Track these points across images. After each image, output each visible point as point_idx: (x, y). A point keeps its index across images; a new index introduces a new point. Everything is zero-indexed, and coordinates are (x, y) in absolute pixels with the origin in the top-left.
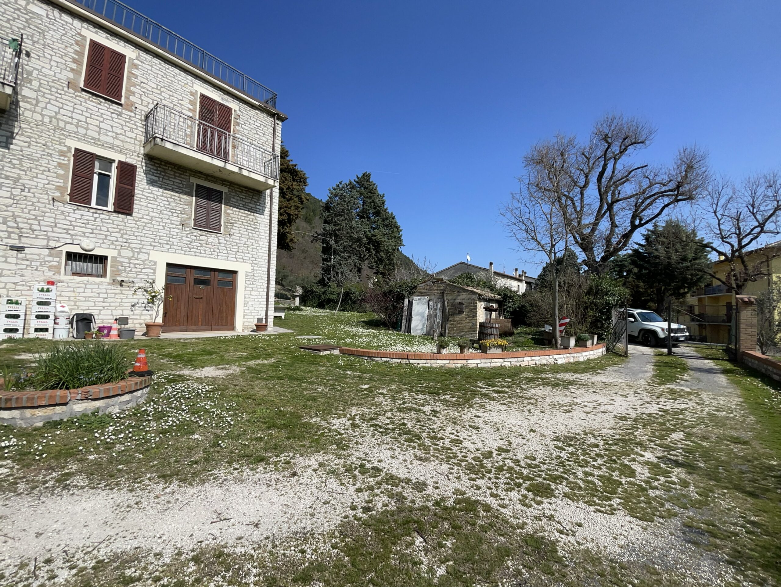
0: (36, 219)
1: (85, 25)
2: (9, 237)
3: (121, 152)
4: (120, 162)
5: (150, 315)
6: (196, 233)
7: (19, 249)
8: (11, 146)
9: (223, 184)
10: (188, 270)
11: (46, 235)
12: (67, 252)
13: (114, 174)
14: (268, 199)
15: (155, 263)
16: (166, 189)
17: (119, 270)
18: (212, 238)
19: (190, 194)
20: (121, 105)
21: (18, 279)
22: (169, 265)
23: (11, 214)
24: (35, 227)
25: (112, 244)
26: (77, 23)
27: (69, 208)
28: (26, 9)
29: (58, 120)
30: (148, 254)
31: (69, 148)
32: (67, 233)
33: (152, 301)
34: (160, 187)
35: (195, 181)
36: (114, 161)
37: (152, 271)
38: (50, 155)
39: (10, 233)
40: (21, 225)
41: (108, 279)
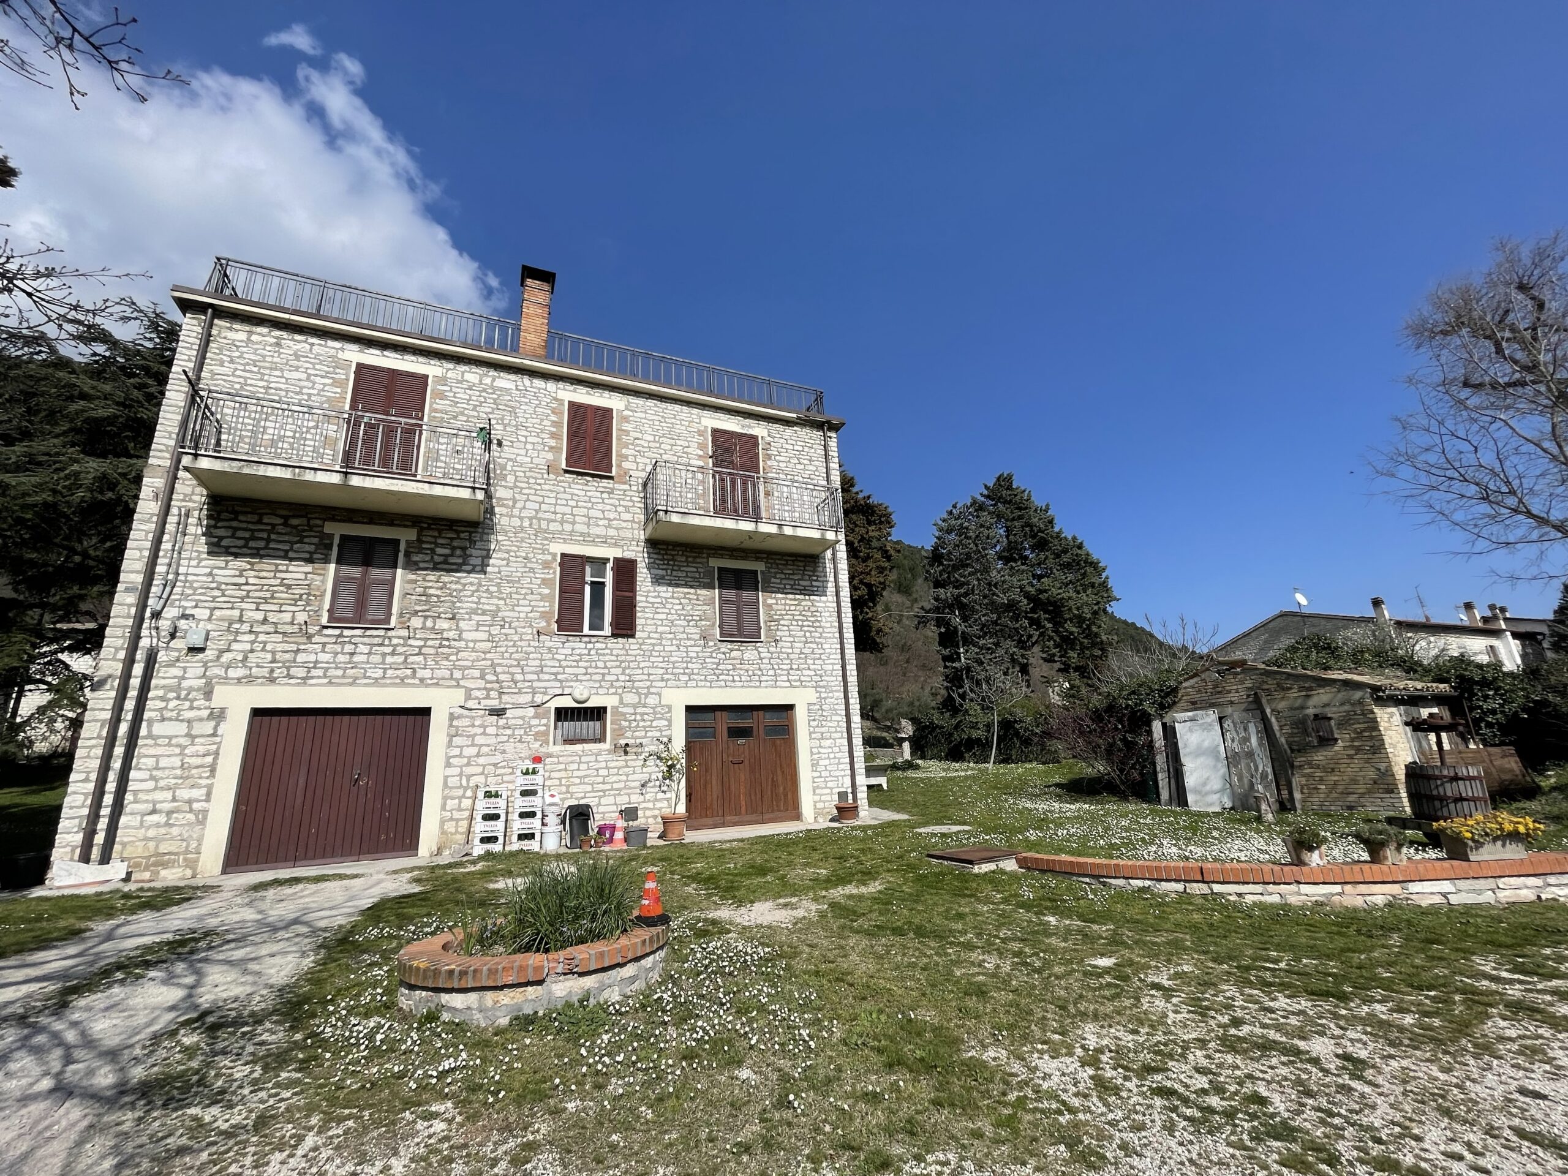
0: (518, 665)
1: (561, 385)
2: (488, 697)
3: (616, 545)
4: (617, 560)
5: (668, 800)
6: (725, 647)
7: (498, 712)
8: (489, 569)
9: (757, 559)
10: (718, 713)
11: (530, 687)
12: (556, 709)
13: (609, 579)
14: (829, 566)
15: (669, 707)
16: (678, 586)
17: (621, 728)
18: (749, 653)
19: (710, 586)
20: (611, 478)
21: (498, 758)
22: (690, 709)
23: (489, 663)
24: (519, 677)
25: (612, 686)
26: (551, 386)
27: (555, 642)
28: (492, 387)
29: (539, 519)
30: (659, 694)
31: (554, 555)
32: (556, 680)
33: (668, 776)
34: (669, 585)
35: (716, 563)
36: (608, 560)
37: (666, 723)
38: (532, 570)
39: (488, 690)
40: (502, 677)
41: (606, 746)
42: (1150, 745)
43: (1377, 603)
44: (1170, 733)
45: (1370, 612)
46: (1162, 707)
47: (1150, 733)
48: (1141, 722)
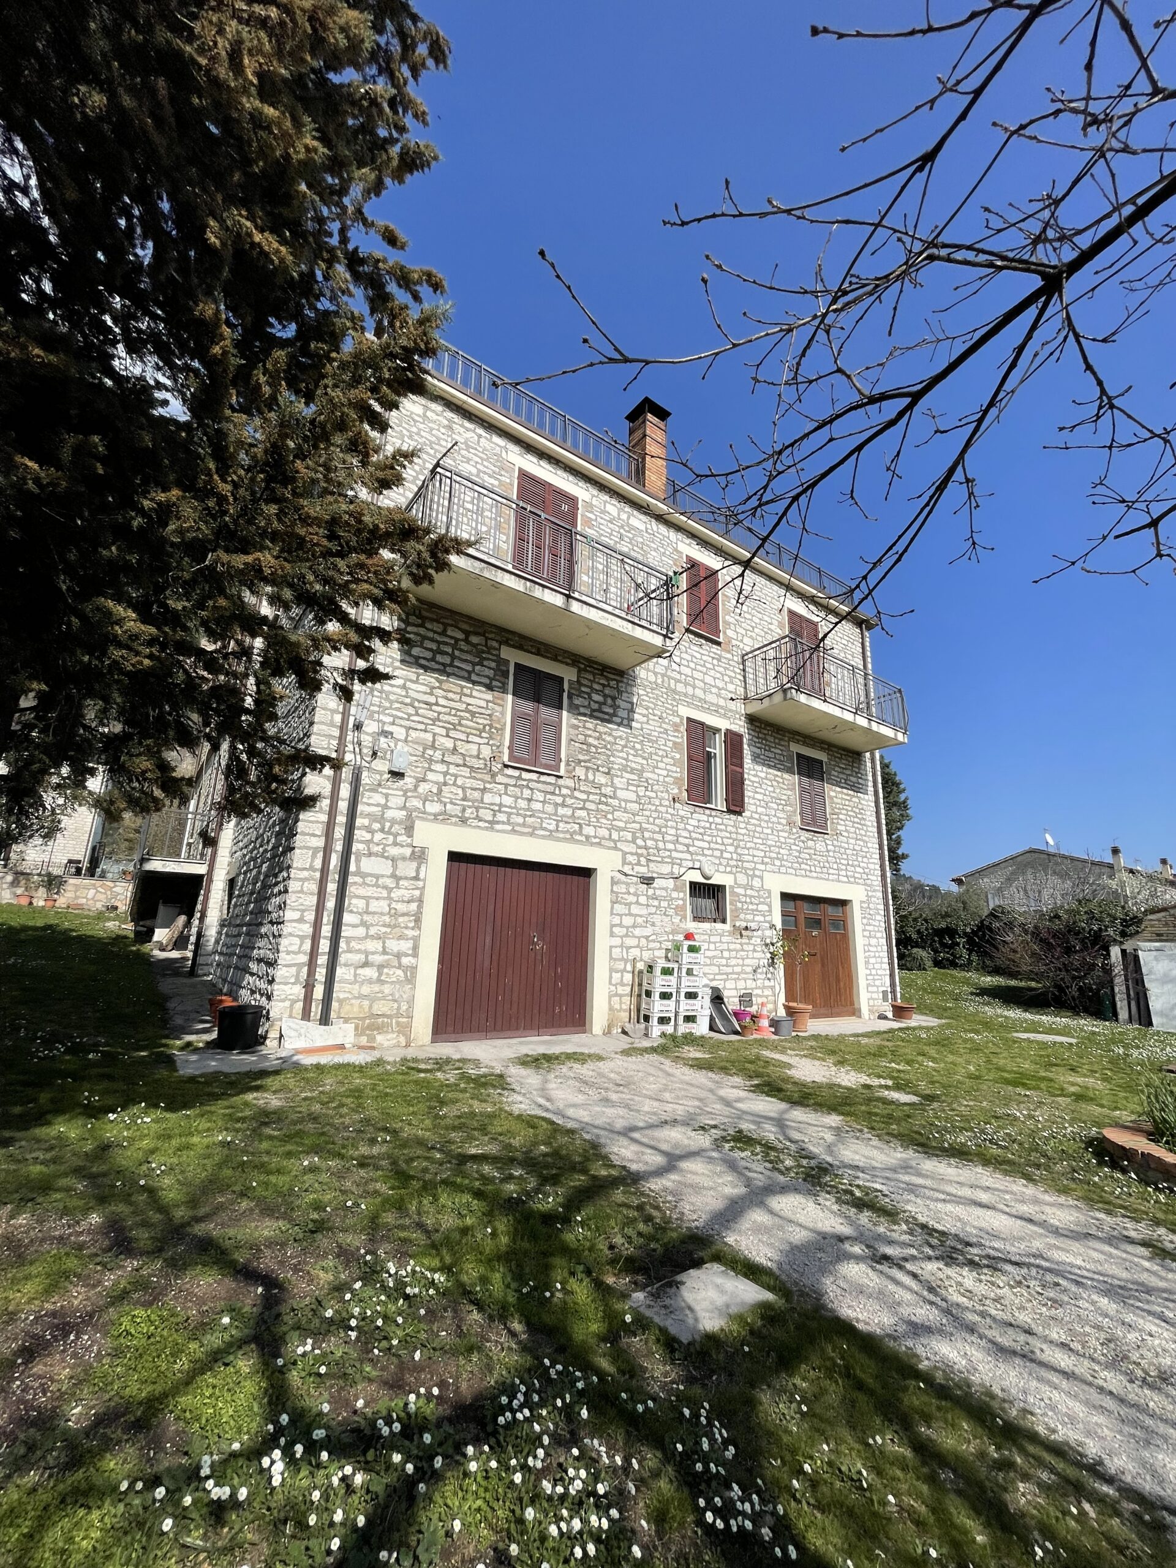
0: (660, 832)
1: (680, 536)
2: (639, 864)
3: (725, 716)
4: (728, 732)
5: (773, 988)
6: (805, 835)
7: (648, 881)
8: (634, 724)
9: (823, 749)
10: (799, 903)
11: (670, 857)
12: (691, 883)
13: (718, 749)
14: (869, 765)
15: (769, 892)
16: (769, 767)
17: (737, 909)
18: (820, 844)
19: (790, 771)
20: (719, 644)
21: (648, 931)
22: (784, 897)
23: (637, 826)
24: (661, 845)
25: (728, 865)
26: (673, 535)
27: (684, 810)
28: (628, 525)
29: (669, 678)
30: (761, 878)
31: (681, 718)
32: (688, 852)
33: (772, 964)
34: (764, 765)
35: (796, 748)
36: (719, 730)
37: (766, 908)
38: (666, 731)
39: (639, 855)
40: (650, 843)
41: (727, 927)
42: (1107, 970)
43: (1115, 851)
44: (1132, 962)
45: (1109, 859)
46: (1123, 934)
47: (1108, 955)
48: (1100, 943)
